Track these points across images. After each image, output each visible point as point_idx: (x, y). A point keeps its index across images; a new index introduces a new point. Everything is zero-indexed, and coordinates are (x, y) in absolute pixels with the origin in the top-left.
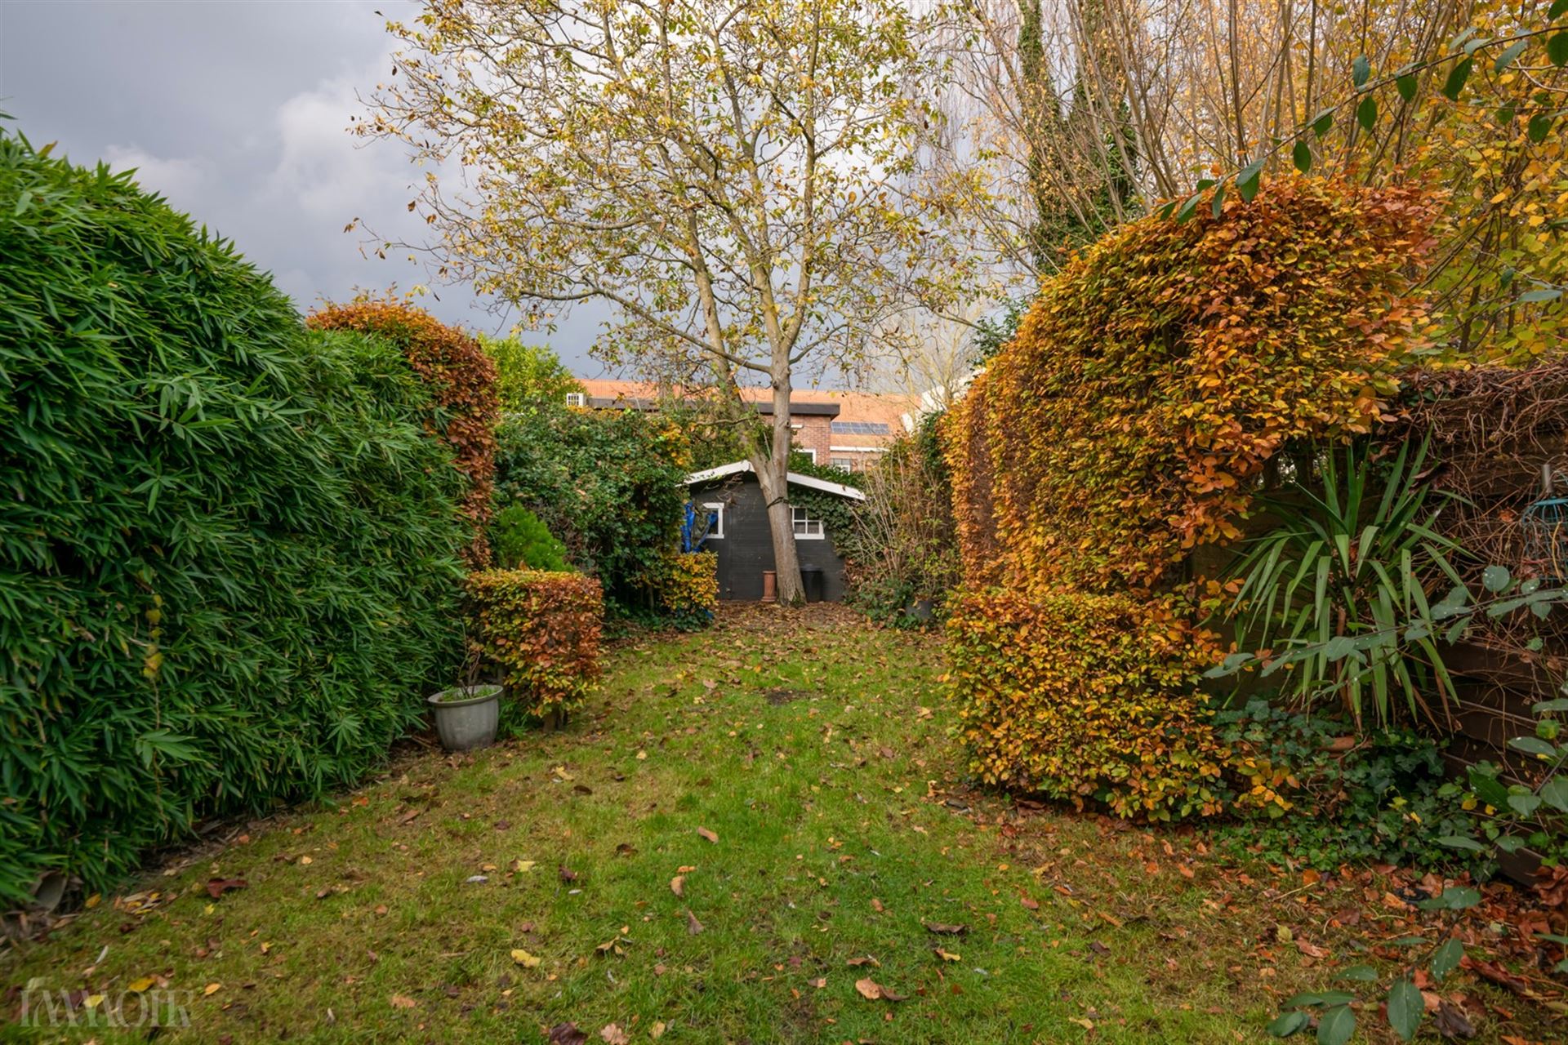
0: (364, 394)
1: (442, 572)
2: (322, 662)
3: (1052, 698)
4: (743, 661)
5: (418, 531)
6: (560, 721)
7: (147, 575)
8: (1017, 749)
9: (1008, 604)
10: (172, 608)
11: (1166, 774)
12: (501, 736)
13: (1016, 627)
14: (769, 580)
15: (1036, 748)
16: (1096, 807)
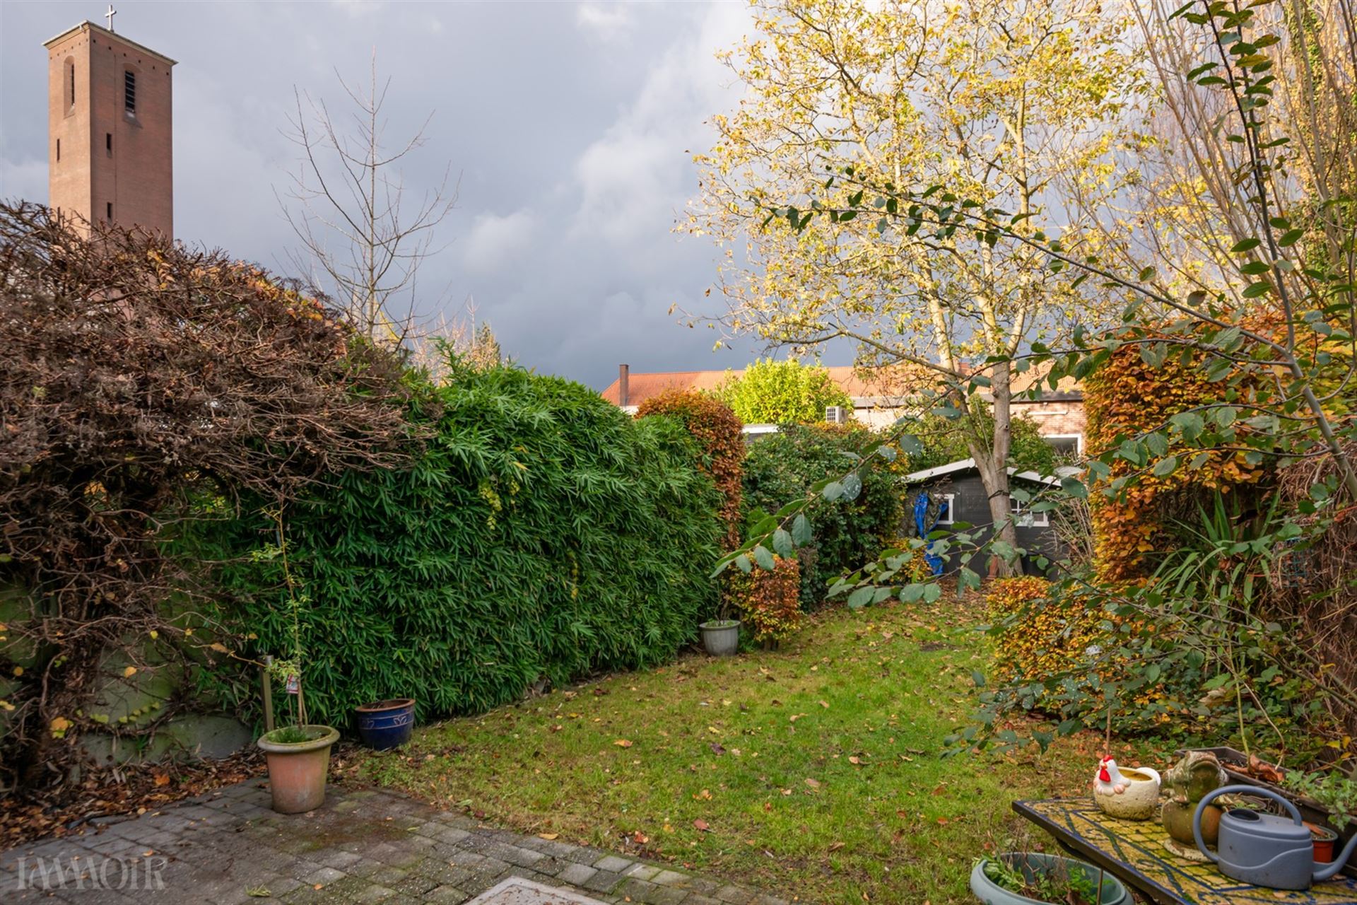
0: (664, 454)
1: (706, 552)
2: (643, 598)
5: (692, 529)
6: (772, 645)
7: (572, 554)
10: (581, 570)
12: (739, 651)
14: (992, 561)
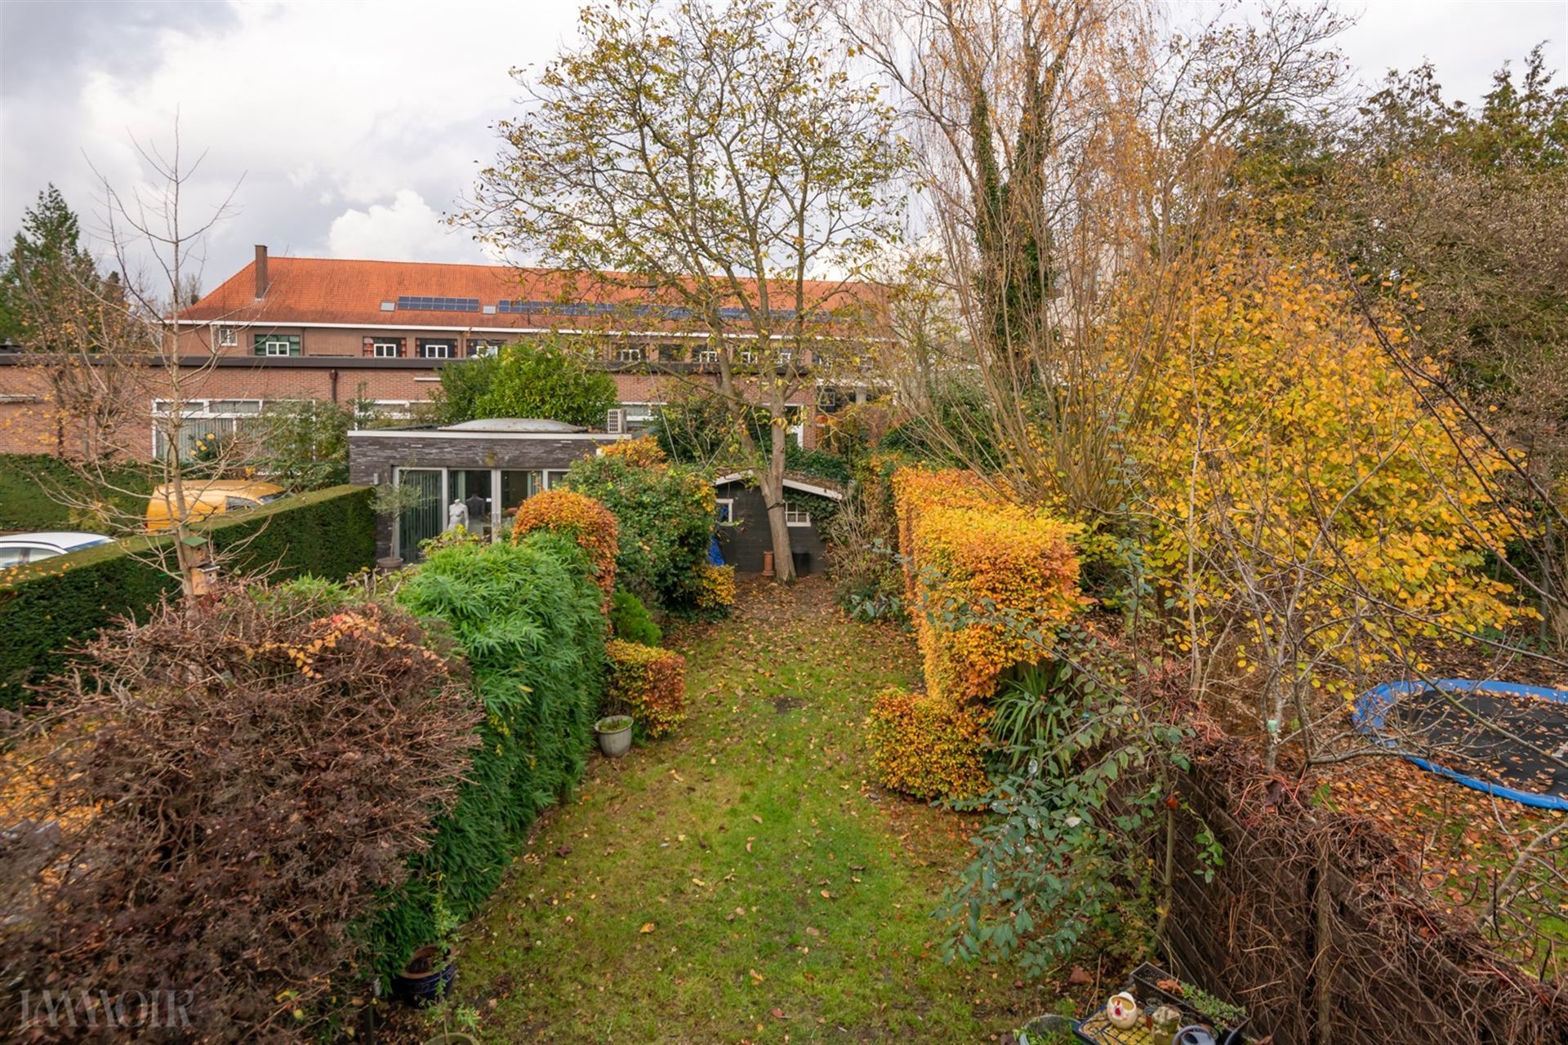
3: (917, 753)
8: (902, 773)
12: (636, 748)
14: (768, 559)
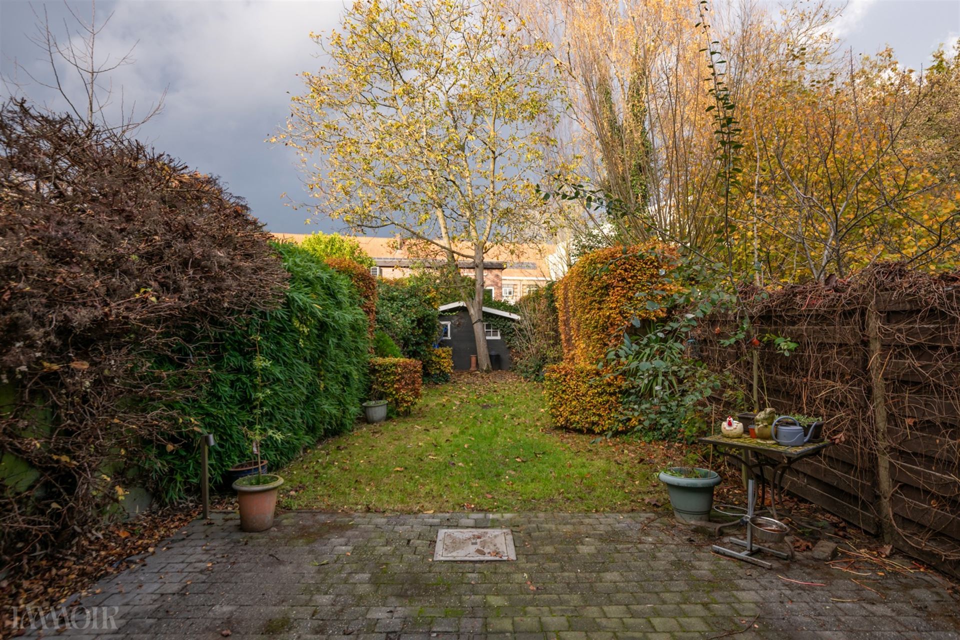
3: (577, 397)
4: (468, 394)
6: (407, 413)
7: (320, 362)
8: (566, 414)
9: (564, 368)
11: (609, 419)
12: (388, 418)
13: (566, 376)
14: (473, 359)
15: (572, 413)
16: (590, 432)
